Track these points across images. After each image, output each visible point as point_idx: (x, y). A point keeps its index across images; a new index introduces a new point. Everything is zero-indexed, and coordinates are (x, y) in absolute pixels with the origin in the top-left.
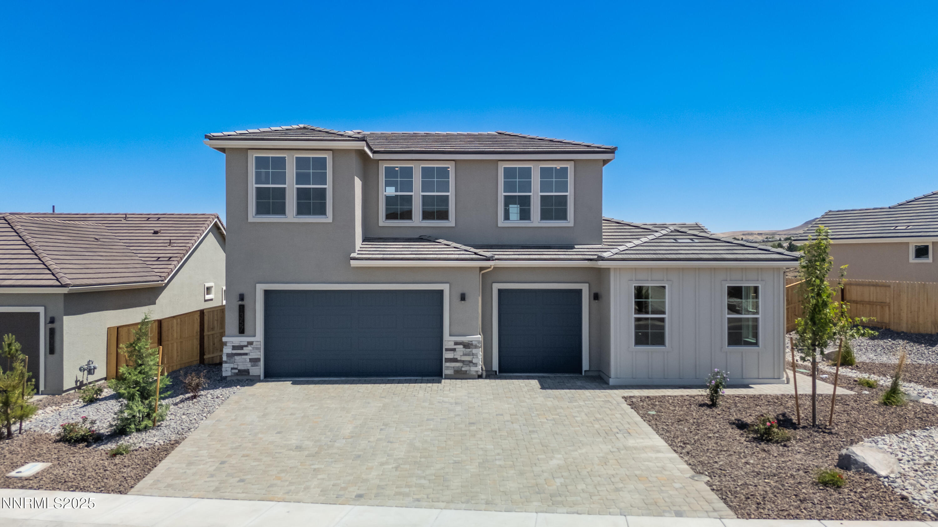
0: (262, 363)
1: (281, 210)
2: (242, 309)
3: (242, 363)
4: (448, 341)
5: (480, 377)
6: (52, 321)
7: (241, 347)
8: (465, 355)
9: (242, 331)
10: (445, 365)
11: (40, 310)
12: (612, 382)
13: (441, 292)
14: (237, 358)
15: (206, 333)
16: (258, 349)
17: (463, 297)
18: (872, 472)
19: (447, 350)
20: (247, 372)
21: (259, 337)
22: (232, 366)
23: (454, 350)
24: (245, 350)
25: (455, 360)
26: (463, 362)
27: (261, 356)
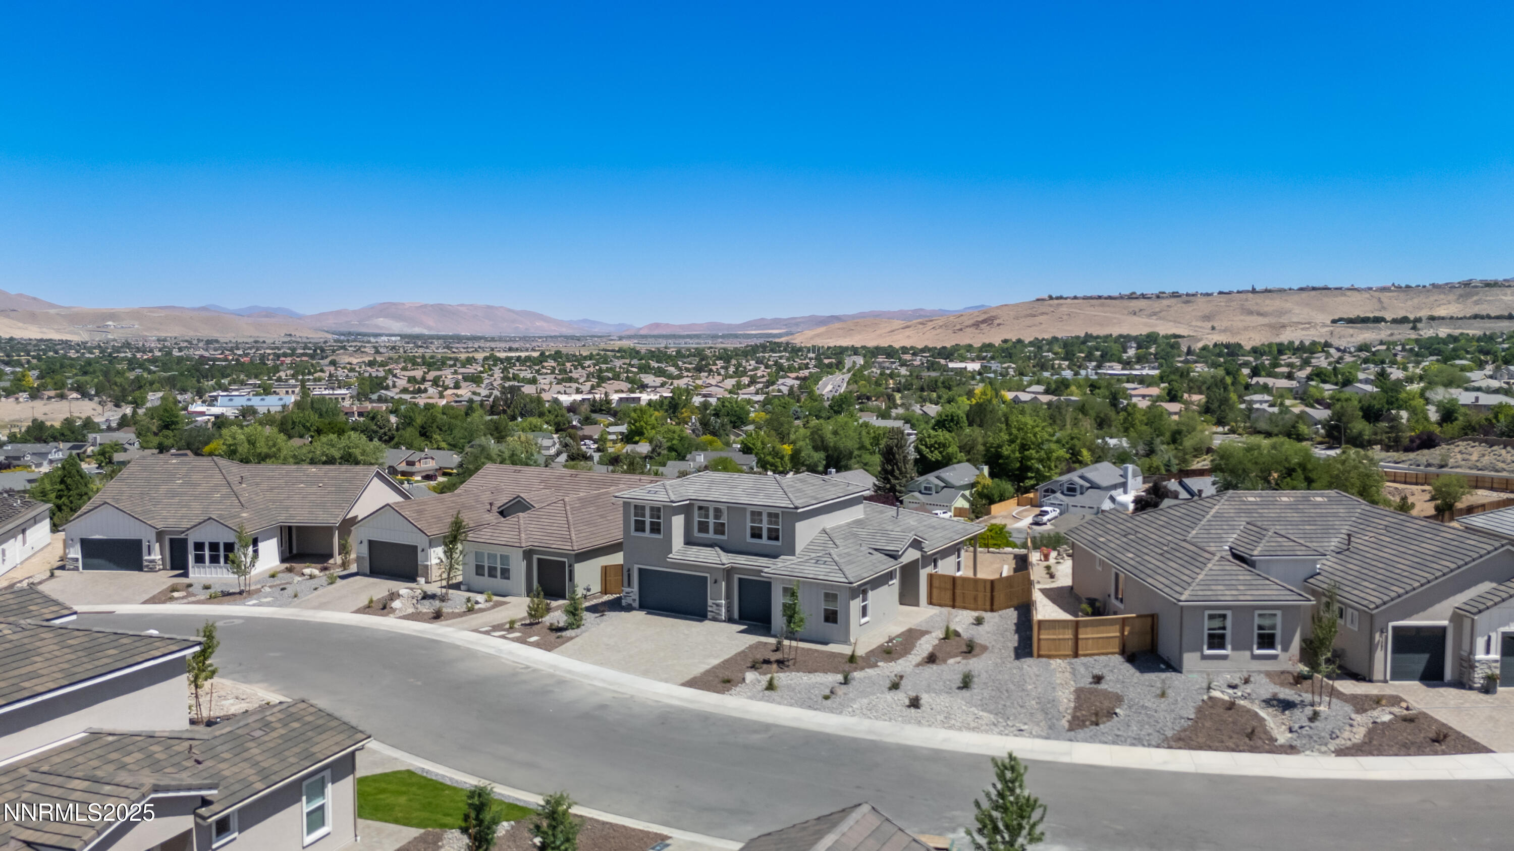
0: (637, 602)
1: (643, 530)
2: (629, 576)
3: (629, 600)
4: (710, 602)
5: (725, 621)
6: (570, 566)
7: (629, 593)
8: (717, 610)
9: (629, 585)
10: (709, 613)
11: (566, 560)
12: (772, 633)
13: (706, 578)
14: (627, 598)
16: (636, 595)
17: (716, 582)
19: (710, 606)
20: (630, 605)
21: (636, 588)
22: (626, 602)
23: (712, 607)
24: (631, 595)
25: (713, 612)
26: (716, 613)
27: (637, 598)
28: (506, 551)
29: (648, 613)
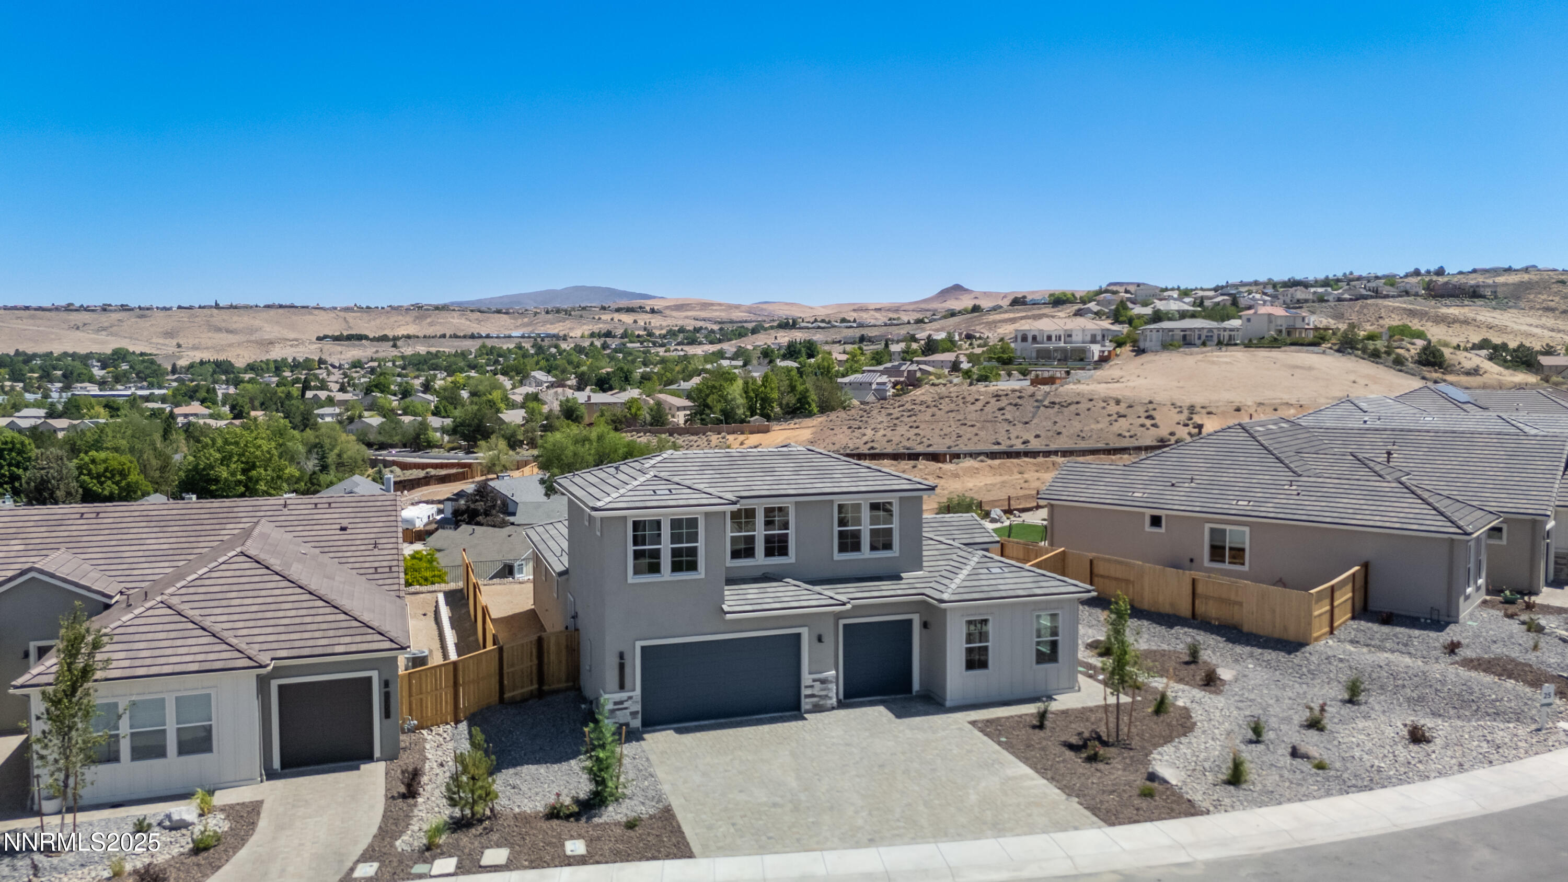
0: (640, 716)
1: (658, 569)
2: (622, 667)
3: (623, 717)
4: (807, 678)
5: (833, 708)
6: (386, 685)
7: (621, 702)
8: (822, 690)
9: (622, 687)
10: (803, 700)
11: (373, 674)
12: (948, 704)
13: (800, 635)
14: (618, 712)
15: (506, 670)
16: (637, 702)
17: (820, 639)
18: (1167, 782)
19: (806, 687)
20: (628, 725)
21: (637, 691)
22: (614, 720)
23: (812, 687)
24: (626, 705)
25: (813, 696)
26: (820, 696)
27: (638, 707)
28: (193, 686)
29: (679, 731)
